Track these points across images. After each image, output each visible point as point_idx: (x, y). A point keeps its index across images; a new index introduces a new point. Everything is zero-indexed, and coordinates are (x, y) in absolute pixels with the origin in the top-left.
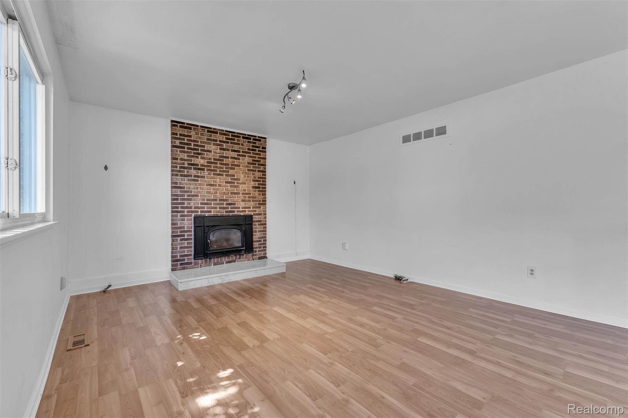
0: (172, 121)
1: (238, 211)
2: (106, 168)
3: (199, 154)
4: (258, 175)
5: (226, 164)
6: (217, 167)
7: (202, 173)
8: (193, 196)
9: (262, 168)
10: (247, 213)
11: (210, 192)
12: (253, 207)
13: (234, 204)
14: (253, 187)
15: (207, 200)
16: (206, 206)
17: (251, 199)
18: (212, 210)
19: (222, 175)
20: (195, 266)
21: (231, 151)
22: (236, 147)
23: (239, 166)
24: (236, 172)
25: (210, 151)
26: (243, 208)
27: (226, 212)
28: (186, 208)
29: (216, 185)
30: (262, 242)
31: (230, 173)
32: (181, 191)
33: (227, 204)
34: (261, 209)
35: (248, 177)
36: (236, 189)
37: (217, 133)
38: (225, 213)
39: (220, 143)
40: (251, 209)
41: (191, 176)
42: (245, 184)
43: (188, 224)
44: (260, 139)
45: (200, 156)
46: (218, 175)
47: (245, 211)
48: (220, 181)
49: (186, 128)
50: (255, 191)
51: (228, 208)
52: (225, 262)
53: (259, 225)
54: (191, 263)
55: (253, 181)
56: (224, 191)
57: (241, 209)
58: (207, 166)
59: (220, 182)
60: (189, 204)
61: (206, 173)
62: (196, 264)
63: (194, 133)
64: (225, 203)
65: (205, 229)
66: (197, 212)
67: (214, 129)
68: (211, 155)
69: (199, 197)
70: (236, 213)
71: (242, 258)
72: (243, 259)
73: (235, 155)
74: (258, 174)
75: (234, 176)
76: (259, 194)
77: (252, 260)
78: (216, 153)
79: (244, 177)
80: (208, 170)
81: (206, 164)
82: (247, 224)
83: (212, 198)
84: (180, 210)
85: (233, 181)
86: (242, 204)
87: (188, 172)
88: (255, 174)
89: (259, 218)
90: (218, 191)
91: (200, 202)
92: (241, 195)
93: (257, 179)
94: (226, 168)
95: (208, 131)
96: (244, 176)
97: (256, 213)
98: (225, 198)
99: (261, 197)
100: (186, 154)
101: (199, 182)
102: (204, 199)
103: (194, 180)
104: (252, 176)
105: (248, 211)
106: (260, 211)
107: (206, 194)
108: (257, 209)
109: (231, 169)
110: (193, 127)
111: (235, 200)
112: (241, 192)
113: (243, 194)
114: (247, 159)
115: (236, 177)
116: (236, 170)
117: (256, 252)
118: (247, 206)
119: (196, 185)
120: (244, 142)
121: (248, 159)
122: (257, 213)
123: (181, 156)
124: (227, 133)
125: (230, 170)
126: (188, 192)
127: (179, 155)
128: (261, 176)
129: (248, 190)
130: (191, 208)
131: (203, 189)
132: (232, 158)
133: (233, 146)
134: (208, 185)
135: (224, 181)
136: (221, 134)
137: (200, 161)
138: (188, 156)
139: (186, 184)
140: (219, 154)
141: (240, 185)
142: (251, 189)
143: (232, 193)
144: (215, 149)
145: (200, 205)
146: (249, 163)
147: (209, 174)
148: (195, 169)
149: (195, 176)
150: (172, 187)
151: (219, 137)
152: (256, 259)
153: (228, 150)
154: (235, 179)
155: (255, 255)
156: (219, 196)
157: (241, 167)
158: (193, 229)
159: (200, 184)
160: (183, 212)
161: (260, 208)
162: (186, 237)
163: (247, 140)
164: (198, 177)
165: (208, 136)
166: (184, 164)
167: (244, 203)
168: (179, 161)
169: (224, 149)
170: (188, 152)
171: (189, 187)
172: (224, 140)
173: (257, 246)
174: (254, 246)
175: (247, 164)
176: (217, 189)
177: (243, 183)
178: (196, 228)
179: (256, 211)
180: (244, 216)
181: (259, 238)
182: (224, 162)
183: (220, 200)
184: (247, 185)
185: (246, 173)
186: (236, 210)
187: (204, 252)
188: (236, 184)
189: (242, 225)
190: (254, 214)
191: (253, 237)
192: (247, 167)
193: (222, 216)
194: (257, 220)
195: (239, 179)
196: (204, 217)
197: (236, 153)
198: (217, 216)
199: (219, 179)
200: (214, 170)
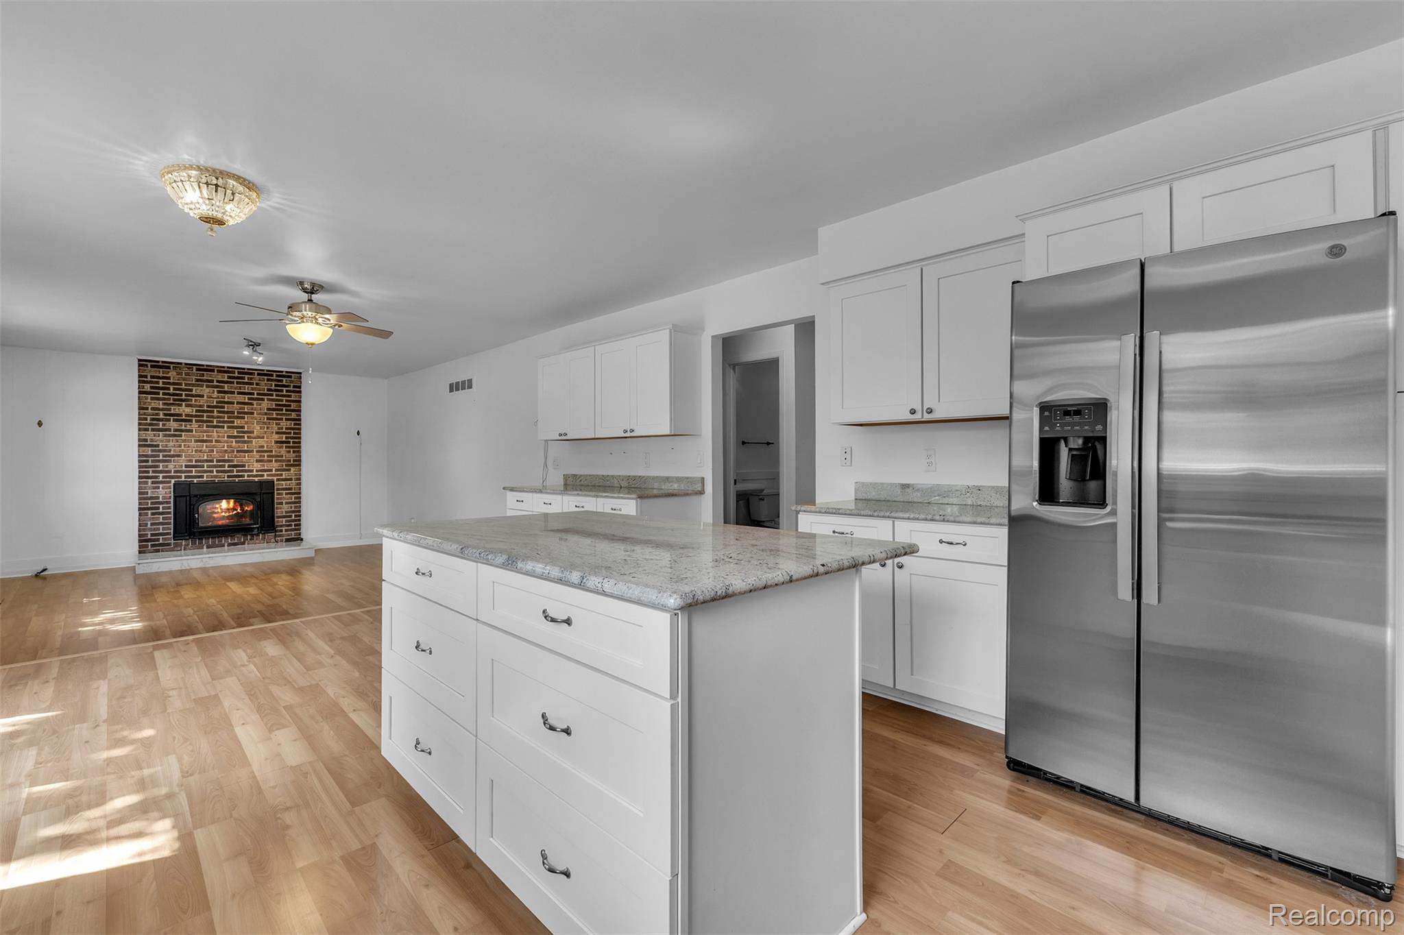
0: (141, 361)
1: (248, 476)
2: (40, 424)
3: (182, 400)
4: (286, 425)
5: (228, 412)
6: (213, 417)
7: (188, 426)
8: (173, 456)
9: (293, 415)
10: (265, 477)
11: (200, 451)
12: (277, 470)
13: (244, 466)
14: (276, 442)
15: (197, 461)
16: (194, 469)
17: (274, 459)
18: (205, 474)
19: (223, 427)
20: (175, 549)
22: (247, 389)
23: (253, 413)
24: (247, 423)
25: (201, 396)
26: (257, 471)
27: (228, 477)
28: (161, 472)
29: (211, 441)
30: (292, 518)
31: (235, 424)
32: (152, 451)
33: (229, 466)
34: (291, 472)
35: (268, 428)
36: (246, 445)
37: (212, 371)
38: (226, 479)
39: (217, 384)
40: (274, 472)
41: (168, 430)
42: (263, 438)
43: (165, 493)
44: (287, 374)
45: (184, 403)
46: (214, 428)
47: (262, 476)
49: (161, 367)
50: (281, 447)
51: (232, 471)
52: (226, 544)
53: (286, 494)
54: (168, 545)
55: (277, 433)
56: (226, 448)
57: (255, 473)
58: (196, 416)
59: (219, 436)
60: (165, 466)
61: (194, 425)
62: (177, 545)
63: (174, 373)
64: (227, 464)
65: (191, 499)
66: (180, 477)
67: (207, 365)
68: (202, 401)
69: (183, 458)
70: (246, 478)
71: (257, 539)
72: (257, 541)
73: (246, 399)
74: (284, 424)
75: (243, 427)
76: (286, 451)
77: (274, 542)
78: (211, 398)
79: (260, 429)
80: (197, 421)
81: (194, 413)
82: (264, 493)
83: (205, 458)
84: (150, 474)
85: (242, 435)
86: (257, 466)
87: (163, 425)
88: (281, 424)
89: (287, 484)
90: (215, 449)
91: (184, 465)
92: (255, 453)
93: (284, 430)
94: (229, 418)
95: (198, 370)
96: (260, 427)
97: (281, 477)
98: (226, 458)
99: (290, 456)
100: (161, 402)
101: (183, 438)
102: (190, 461)
103: (174, 435)
104: (275, 428)
105: (268, 475)
106: (289, 474)
107: (194, 453)
108: (284, 473)
109: (238, 418)
110: (172, 365)
111: (244, 460)
112: (254, 449)
113: (257, 452)
114: (265, 404)
115: (246, 429)
116: (246, 420)
117: (281, 531)
118: (266, 468)
120: (260, 380)
121: (268, 403)
122: (284, 477)
123: (152, 404)
124: (230, 370)
125: (236, 420)
126: (164, 451)
127: (149, 403)
128: (292, 426)
129: (267, 446)
130: (168, 472)
131: (189, 447)
132: (238, 403)
133: (240, 387)
134: (196, 441)
135: (226, 435)
136: (219, 372)
137: (185, 410)
138: (164, 404)
139: (161, 441)
140: (216, 398)
141: (254, 440)
142: (273, 444)
143: (238, 451)
144: (208, 393)
145: (184, 468)
146: (268, 409)
147: (199, 427)
148: (175, 420)
149: (176, 430)
150: (140, 446)
151: (217, 376)
152: (282, 541)
153: (233, 393)
154: (244, 432)
155: (280, 536)
156: (217, 456)
157: (255, 415)
158: (172, 500)
159: (184, 441)
160: (155, 477)
161: (288, 470)
162: (163, 510)
163: (266, 378)
164: (180, 431)
165: (197, 376)
166: (156, 414)
167: (260, 465)
168: (149, 411)
169: (225, 392)
170: (163, 399)
171: (166, 445)
172: (226, 379)
173: (284, 523)
174: (276, 524)
175: (265, 411)
176: (214, 446)
177: (259, 437)
178: (178, 499)
179: (281, 475)
180: (261, 482)
181: (286, 512)
182: (226, 410)
183: (218, 461)
184: (265, 439)
185: (265, 423)
186: (246, 474)
187: (190, 529)
188: (246, 439)
189: (255, 494)
190: (278, 480)
191: (276, 511)
192: (266, 414)
193: (219, 482)
194: (284, 487)
195: (253, 432)
196: (190, 484)
197: (247, 396)
198: (213, 482)
199: (217, 432)
200: (207, 421)
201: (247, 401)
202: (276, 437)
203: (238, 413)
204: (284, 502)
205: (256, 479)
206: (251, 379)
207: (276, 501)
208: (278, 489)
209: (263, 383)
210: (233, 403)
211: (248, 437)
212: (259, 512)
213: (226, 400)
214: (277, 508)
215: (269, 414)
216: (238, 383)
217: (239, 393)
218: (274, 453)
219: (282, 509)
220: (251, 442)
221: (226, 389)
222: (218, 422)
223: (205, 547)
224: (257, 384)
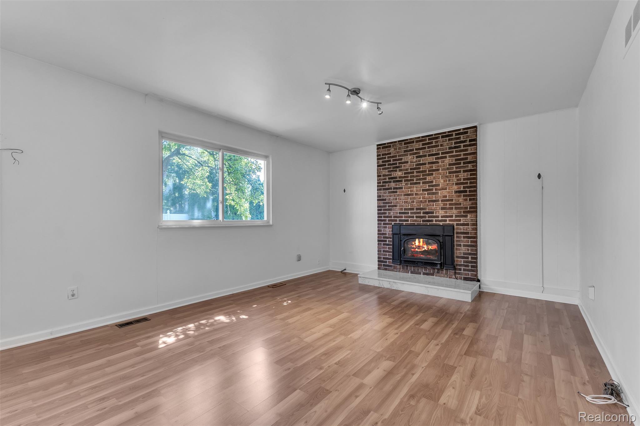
0: (378, 145)
1: (436, 221)
2: (345, 191)
3: (397, 167)
4: (464, 176)
5: (422, 172)
6: (413, 176)
7: (400, 185)
8: (393, 206)
9: (470, 166)
10: (448, 222)
11: (407, 202)
12: (456, 216)
13: (433, 213)
14: (456, 192)
15: (405, 209)
16: (403, 215)
17: (454, 207)
18: (409, 219)
19: (419, 183)
20: (394, 270)
21: (428, 156)
22: (434, 151)
23: (438, 170)
24: (434, 178)
25: (407, 162)
26: (442, 217)
27: (423, 221)
28: (387, 217)
29: (413, 195)
30: (470, 259)
31: (427, 180)
32: (383, 203)
33: (424, 213)
34: (468, 218)
35: (449, 180)
36: (434, 196)
37: (413, 142)
39: (416, 151)
40: (454, 218)
41: (391, 188)
42: (446, 189)
43: (388, 231)
44: (466, 130)
45: (398, 169)
46: (414, 184)
47: (446, 221)
48: (417, 190)
49: (387, 147)
50: (459, 196)
51: (425, 217)
52: (422, 273)
53: (464, 237)
54: (391, 266)
55: (457, 184)
56: (421, 199)
57: (440, 219)
58: (404, 177)
60: (389, 213)
61: (404, 183)
62: (395, 268)
63: (393, 149)
64: (422, 211)
65: (401, 236)
66: (396, 221)
67: (410, 139)
68: (408, 166)
69: (398, 207)
70: (434, 222)
71: (441, 273)
72: (442, 275)
73: (433, 159)
74: (462, 175)
75: (432, 182)
76: (464, 199)
77: (455, 279)
78: (413, 162)
79: (444, 182)
80: (405, 181)
81: (403, 175)
82: (446, 236)
83: (410, 207)
84: (383, 219)
85: (431, 188)
86: (442, 213)
87: (388, 185)
88: (460, 176)
89: (465, 229)
90: (415, 200)
91: (398, 212)
93: (462, 181)
94: (423, 175)
95: (405, 144)
96: (444, 180)
97: (460, 223)
98: (422, 207)
99: (468, 204)
100: (387, 170)
101: (398, 193)
102: (401, 209)
103: (393, 192)
104: (455, 180)
105: (450, 220)
106: (466, 220)
107: (403, 204)
108: (462, 219)
109: (429, 175)
110: (392, 144)
111: (433, 208)
112: (440, 199)
113: (442, 201)
114: (447, 161)
115: (434, 183)
116: (434, 176)
117: (460, 269)
118: (448, 214)
119: (395, 197)
120: (443, 142)
121: (449, 160)
122: (462, 222)
123: (383, 173)
124: (424, 138)
125: (427, 177)
126: (389, 203)
127: (382, 172)
128: (469, 177)
129: (449, 195)
130: (391, 217)
131: (400, 200)
132: (429, 163)
133: (430, 150)
134: (405, 195)
135: (421, 189)
136: (417, 142)
137: (399, 174)
138: (388, 171)
139: (387, 196)
140: (415, 162)
141: (439, 191)
142: (453, 194)
143: (429, 201)
144: (411, 159)
145: (398, 215)
146: (450, 165)
147: (406, 185)
148: (394, 182)
149: (394, 188)
150: (378, 200)
151: (416, 146)
152: (460, 279)
153: (425, 156)
154: (433, 186)
155: (459, 274)
156: (416, 205)
157: (440, 171)
158: (392, 236)
159: (398, 195)
160: (385, 220)
161: (466, 216)
162: (387, 243)
163: (447, 138)
164: (397, 188)
165: (405, 149)
166: (385, 179)
167: (444, 212)
168: (382, 177)
169: (421, 157)
170: (388, 168)
171: (390, 199)
172: (421, 147)
173: (462, 263)
174: (455, 263)
175: (448, 167)
176: (414, 198)
177: (443, 189)
178: (394, 236)
179: (460, 220)
180: (443, 226)
181: (464, 254)
182: (421, 170)
183: (417, 209)
184: (448, 190)
185: (447, 177)
186: (434, 219)
187: (400, 258)
188: (434, 191)
189: (439, 236)
190: (457, 225)
191: (455, 251)
192: (448, 169)
193: (419, 225)
194: (462, 231)
195: (438, 185)
196: (401, 225)
197: (434, 157)
198: (414, 225)
199: (416, 188)
200: (410, 180)
201: (434, 160)
202: (455, 188)
203: (429, 171)
204: (462, 244)
205: (441, 223)
206: (437, 142)
207: (455, 243)
208: (457, 233)
209: (445, 143)
210: (425, 164)
211: (436, 189)
212: (442, 251)
213: (421, 162)
214: (457, 249)
215: (450, 168)
216: (429, 147)
217: (430, 155)
218: (454, 202)
219: (461, 250)
220: (437, 193)
221: (421, 154)
222: (417, 180)
223: (410, 272)
224: (441, 145)
